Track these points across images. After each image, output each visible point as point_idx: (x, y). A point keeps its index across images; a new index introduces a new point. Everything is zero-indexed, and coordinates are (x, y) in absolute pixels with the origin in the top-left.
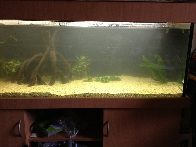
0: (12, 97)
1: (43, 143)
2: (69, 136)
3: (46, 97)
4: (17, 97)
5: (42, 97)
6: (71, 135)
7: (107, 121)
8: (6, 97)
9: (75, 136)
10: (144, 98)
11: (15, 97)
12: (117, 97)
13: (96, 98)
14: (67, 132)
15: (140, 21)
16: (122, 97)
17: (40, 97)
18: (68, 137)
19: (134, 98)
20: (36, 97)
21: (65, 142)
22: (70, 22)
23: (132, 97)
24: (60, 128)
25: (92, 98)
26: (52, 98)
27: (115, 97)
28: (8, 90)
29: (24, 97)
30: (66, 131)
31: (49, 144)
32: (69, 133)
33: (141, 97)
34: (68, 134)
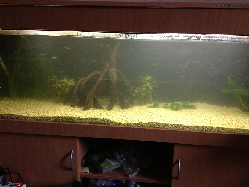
0: (65, 122)
1: (97, 180)
2: (129, 175)
3: (104, 124)
4: (70, 122)
5: (100, 124)
6: (131, 174)
7: (178, 160)
8: (58, 121)
9: (136, 175)
10: (229, 133)
11: (69, 122)
12: (193, 130)
13: (165, 129)
14: (126, 170)
15: (229, 34)
16: (200, 131)
17: (97, 123)
18: (127, 176)
19: (216, 133)
20: (92, 123)
21: (124, 182)
22: (138, 34)
23: (213, 131)
24: (118, 164)
25: (160, 129)
26: (111, 125)
27: (190, 130)
28: (60, 114)
29: (79, 123)
30: (125, 168)
31: (104, 183)
32: (128, 170)
33: (225, 132)
34: (128, 172)
